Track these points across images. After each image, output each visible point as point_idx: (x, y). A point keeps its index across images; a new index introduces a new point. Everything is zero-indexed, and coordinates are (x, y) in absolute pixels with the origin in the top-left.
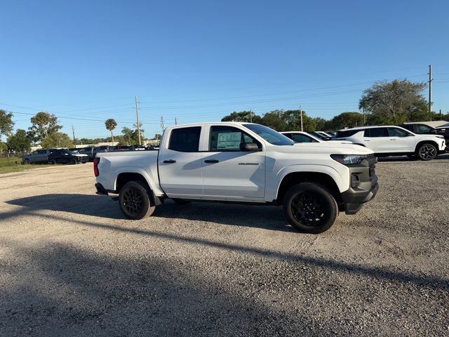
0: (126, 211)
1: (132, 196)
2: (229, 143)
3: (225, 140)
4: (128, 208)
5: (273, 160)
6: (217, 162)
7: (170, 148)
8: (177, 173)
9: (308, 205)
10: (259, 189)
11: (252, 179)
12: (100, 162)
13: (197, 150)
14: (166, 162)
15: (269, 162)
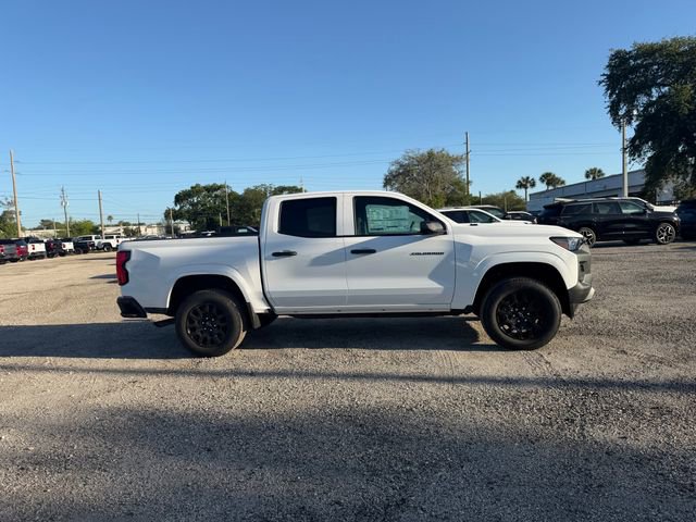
0: (193, 344)
1: (205, 316)
2: (390, 223)
3: (381, 218)
4: (197, 338)
5: (468, 248)
6: (373, 251)
7: (282, 231)
8: (299, 273)
9: (520, 310)
10: (444, 291)
11: (433, 276)
12: (133, 257)
13: (333, 234)
14: (277, 255)
15: (462, 250)
